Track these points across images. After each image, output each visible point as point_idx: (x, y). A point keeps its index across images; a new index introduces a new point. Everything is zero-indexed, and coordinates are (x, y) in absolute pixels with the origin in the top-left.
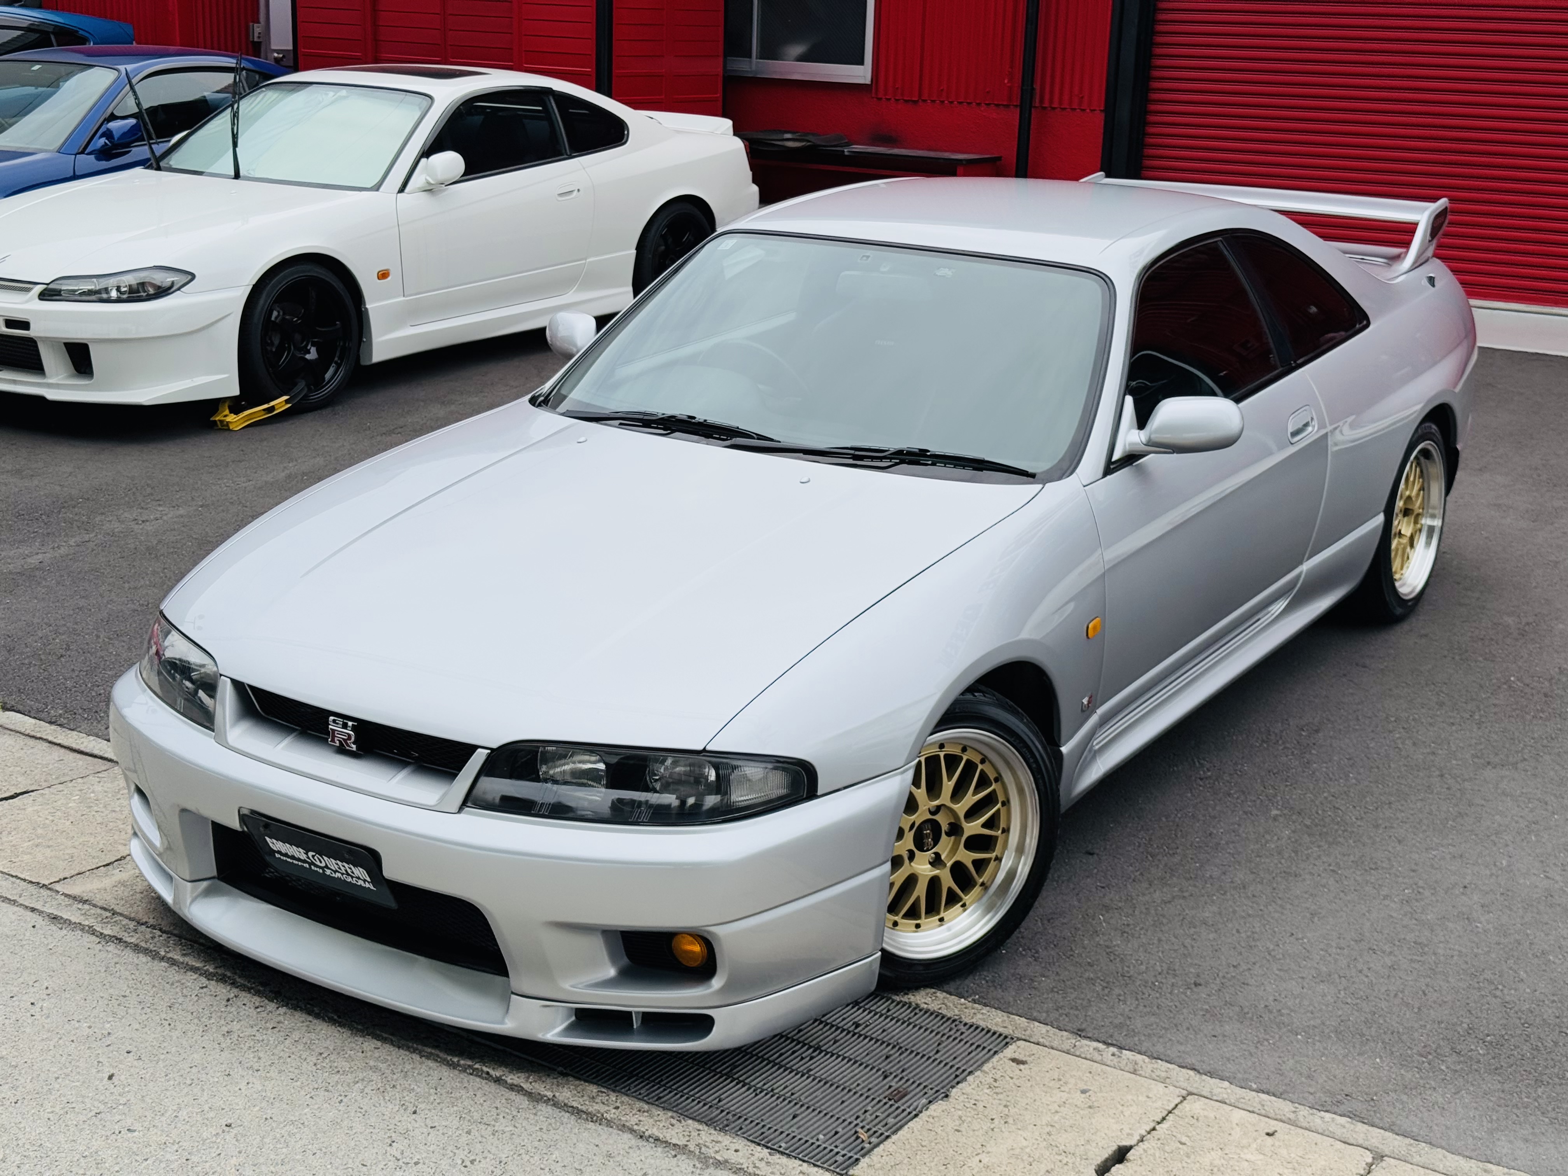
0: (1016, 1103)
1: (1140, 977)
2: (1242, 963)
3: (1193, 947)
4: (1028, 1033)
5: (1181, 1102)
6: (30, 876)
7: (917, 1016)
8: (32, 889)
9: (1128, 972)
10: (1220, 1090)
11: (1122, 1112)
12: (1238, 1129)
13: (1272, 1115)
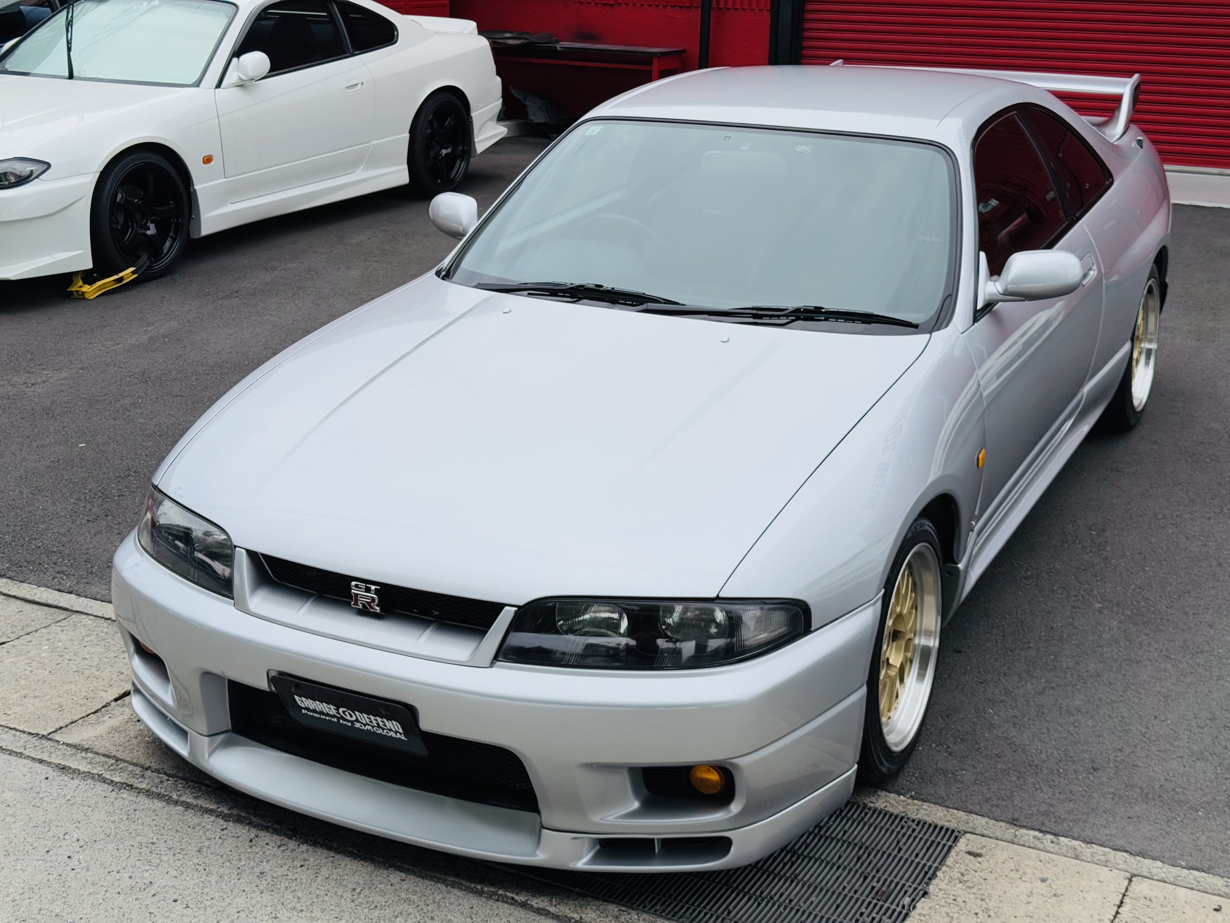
0: (990, 896)
1: (1045, 766)
2: (1124, 746)
3: (1078, 734)
4: (971, 825)
5: (1129, 884)
6: (29, 727)
7: (868, 816)
8: (34, 740)
9: (1033, 761)
10: (1157, 869)
11: (1084, 898)
12: (1188, 907)
13: (1210, 891)
